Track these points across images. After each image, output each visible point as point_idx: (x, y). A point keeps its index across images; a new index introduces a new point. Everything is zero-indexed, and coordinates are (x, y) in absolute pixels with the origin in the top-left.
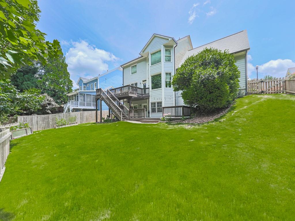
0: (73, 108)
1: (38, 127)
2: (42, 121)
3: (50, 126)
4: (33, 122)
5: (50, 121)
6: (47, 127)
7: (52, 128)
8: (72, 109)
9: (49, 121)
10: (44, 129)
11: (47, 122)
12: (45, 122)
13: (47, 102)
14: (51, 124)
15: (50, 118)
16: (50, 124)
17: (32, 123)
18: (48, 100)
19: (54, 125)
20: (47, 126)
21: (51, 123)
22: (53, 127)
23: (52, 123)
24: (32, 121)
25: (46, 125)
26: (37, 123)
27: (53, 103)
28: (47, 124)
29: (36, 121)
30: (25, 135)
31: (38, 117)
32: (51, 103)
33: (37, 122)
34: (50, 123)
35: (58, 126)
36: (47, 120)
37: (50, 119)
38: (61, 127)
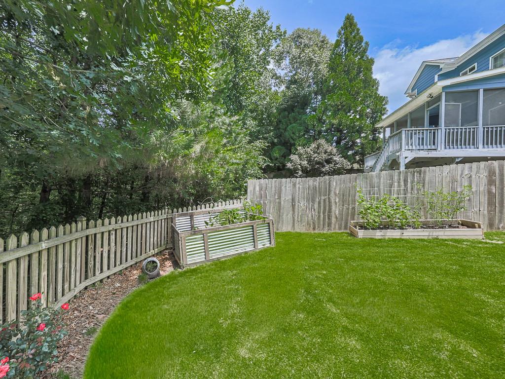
0: (411, 156)
1: (296, 218)
2: (308, 200)
3: (333, 220)
4: (282, 199)
5: (333, 201)
6: (324, 225)
7: (340, 228)
8: (407, 161)
9: (330, 202)
10: (314, 229)
11: (325, 208)
12: (316, 206)
13: (324, 156)
14: (337, 212)
15: (333, 189)
16: (333, 214)
17: (280, 203)
18: (326, 152)
19: (347, 220)
20: (324, 218)
21: (336, 210)
22: (346, 228)
23: (341, 213)
24: (280, 198)
25: (319, 216)
26: (293, 206)
27: (337, 158)
28: (324, 213)
29: (290, 197)
30: (249, 248)
31: (294, 185)
32: (331, 158)
33: (293, 200)
34: (333, 208)
35: (366, 228)
36: (323, 198)
37: (336, 195)
38: (378, 234)
